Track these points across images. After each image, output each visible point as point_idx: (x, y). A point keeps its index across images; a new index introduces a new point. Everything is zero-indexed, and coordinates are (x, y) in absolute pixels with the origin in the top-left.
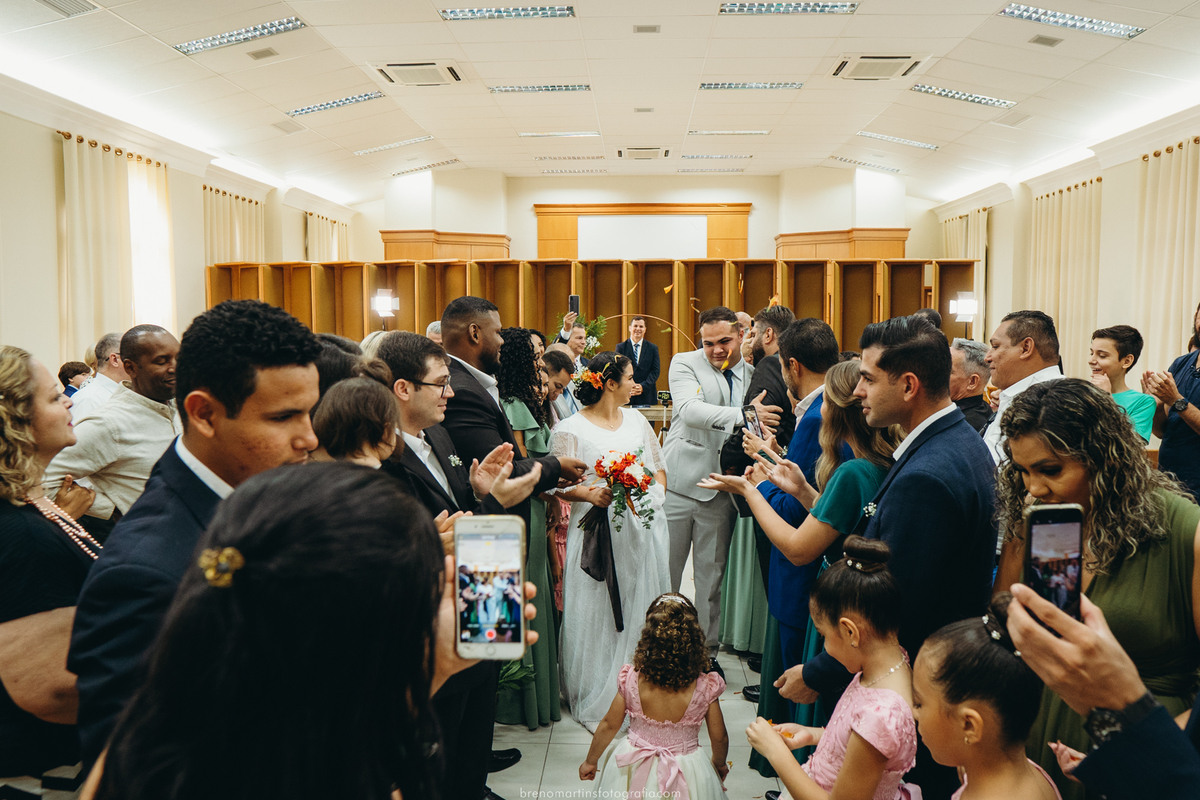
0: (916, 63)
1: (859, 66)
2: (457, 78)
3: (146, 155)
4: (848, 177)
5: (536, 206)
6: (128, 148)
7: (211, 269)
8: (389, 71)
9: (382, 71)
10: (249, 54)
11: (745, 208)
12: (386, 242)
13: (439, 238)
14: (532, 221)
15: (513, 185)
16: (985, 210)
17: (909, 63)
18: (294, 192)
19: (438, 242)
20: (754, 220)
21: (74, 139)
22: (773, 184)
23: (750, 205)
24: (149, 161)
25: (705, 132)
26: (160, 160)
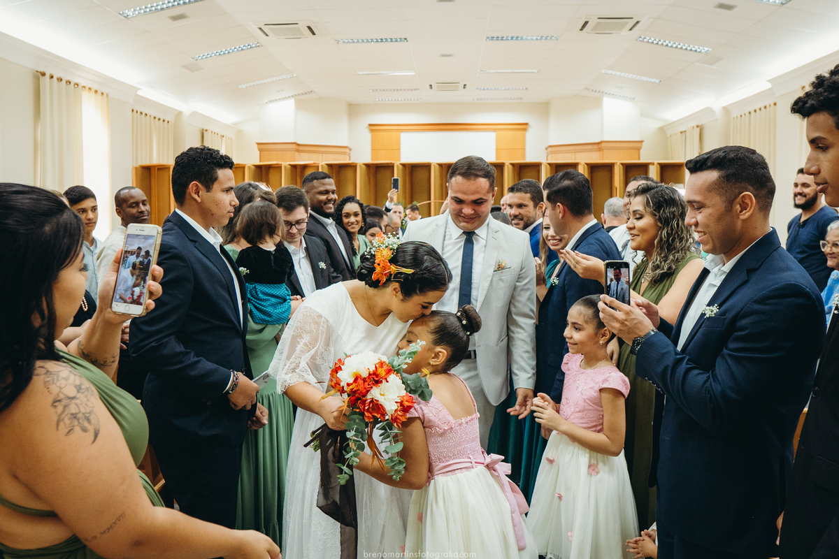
0: (638, 22)
1: (598, 24)
2: (314, 34)
3: (95, 87)
4: (597, 103)
5: (370, 125)
6: (82, 83)
7: (136, 168)
8: (266, 29)
9: (260, 29)
10: (169, 17)
11: (524, 126)
12: (260, 150)
13: (299, 148)
14: (367, 136)
15: (353, 110)
16: (698, 126)
17: (632, 22)
18: (194, 114)
19: (298, 151)
20: (530, 135)
21: (48, 76)
22: (544, 108)
23: (526, 124)
24: (96, 92)
25: (491, 71)
26: (105, 91)
